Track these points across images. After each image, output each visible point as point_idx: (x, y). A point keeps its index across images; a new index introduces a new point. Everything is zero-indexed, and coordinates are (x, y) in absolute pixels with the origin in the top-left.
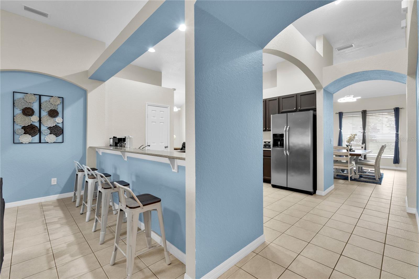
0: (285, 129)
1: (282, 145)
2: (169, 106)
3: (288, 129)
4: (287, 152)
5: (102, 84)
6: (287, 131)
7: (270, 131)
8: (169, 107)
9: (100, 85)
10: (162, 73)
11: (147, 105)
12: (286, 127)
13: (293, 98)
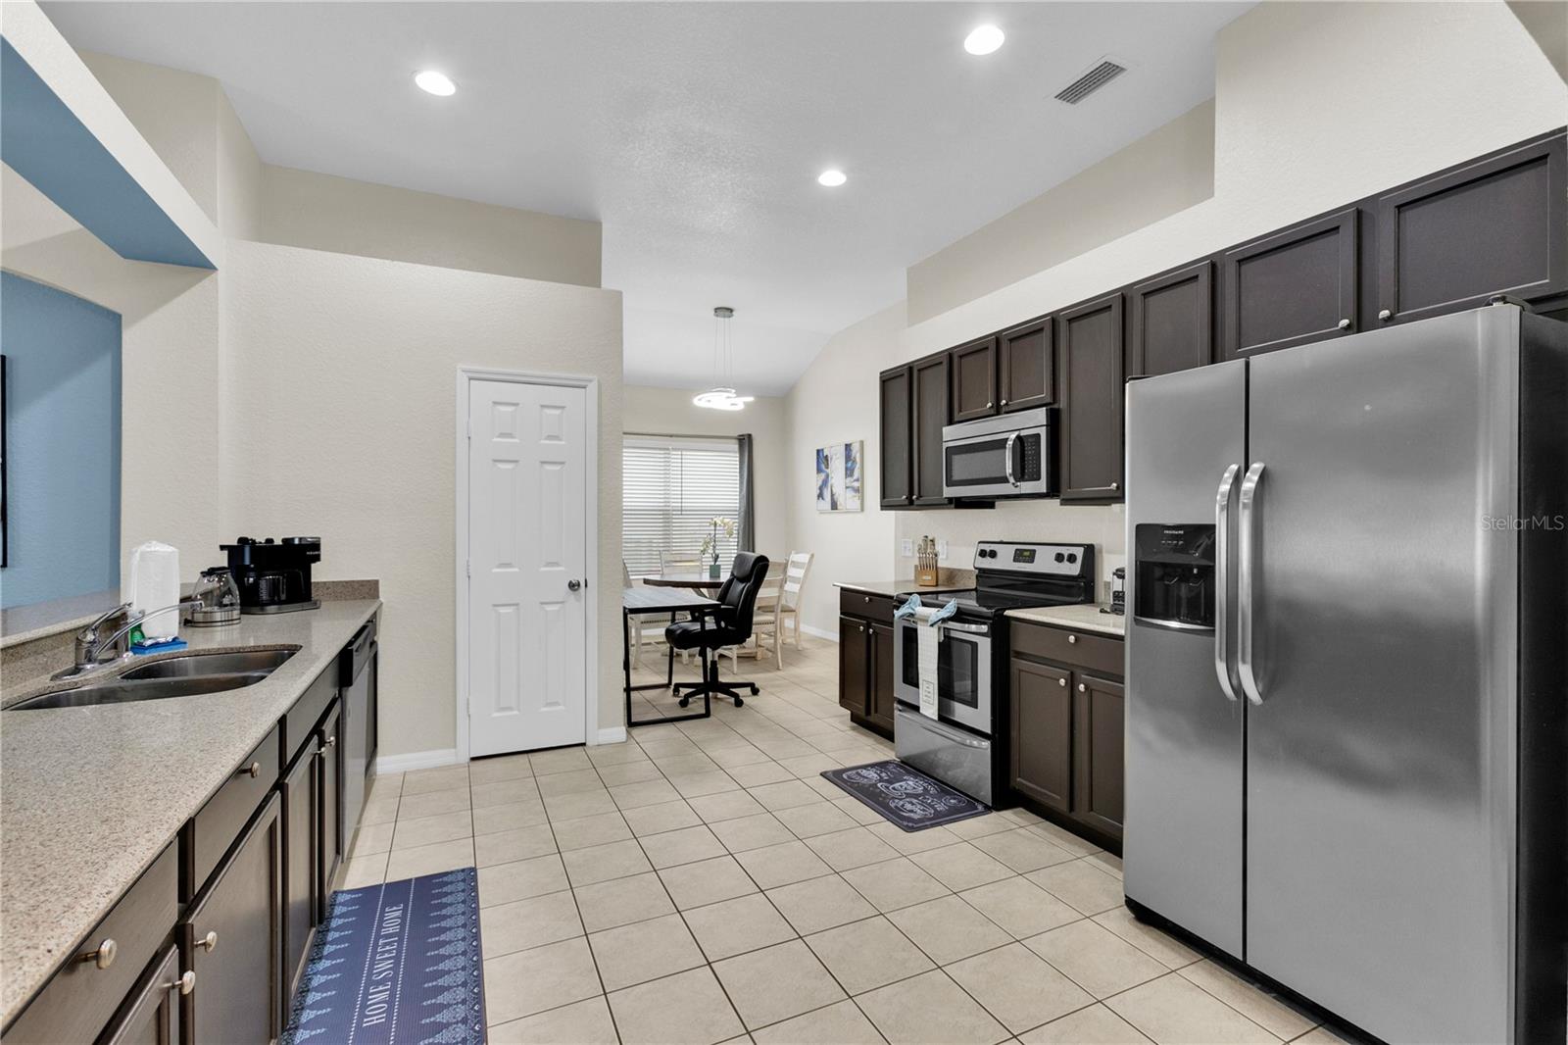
0: (1225, 487)
1: (1201, 610)
2: (590, 377)
3: (1249, 484)
4: (1245, 672)
5: (200, 280)
6: (1243, 499)
7: (1119, 498)
8: (595, 383)
9: (190, 286)
10: (600, 224)
11: (462, 379)
12: (1234, 467)
13: (1331, 239)
